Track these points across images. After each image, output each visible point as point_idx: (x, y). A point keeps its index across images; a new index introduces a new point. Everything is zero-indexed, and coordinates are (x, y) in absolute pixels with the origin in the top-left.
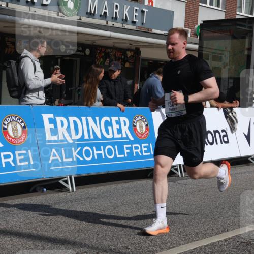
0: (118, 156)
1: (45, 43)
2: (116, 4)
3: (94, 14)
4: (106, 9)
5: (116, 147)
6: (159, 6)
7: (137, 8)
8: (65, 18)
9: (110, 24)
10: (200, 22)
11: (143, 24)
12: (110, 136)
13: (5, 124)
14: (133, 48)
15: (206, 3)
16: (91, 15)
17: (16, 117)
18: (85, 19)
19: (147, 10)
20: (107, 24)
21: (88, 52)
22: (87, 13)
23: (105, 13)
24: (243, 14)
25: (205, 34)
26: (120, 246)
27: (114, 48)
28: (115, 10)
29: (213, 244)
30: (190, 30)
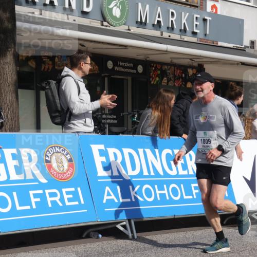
0: (185, 197)
1: (89, 59)
2: (171, 10)
3: (145, 23)
4: (159, 17)
5: (182, 185)
6: (224, 14)
7: (198, 16)
8: (111, 28)
9: (166, 35)
11: (206, 35)
12: (174, 173)
13: (48, 156)
14: (196, 64)
16: (142, 24)
17: (60, 148)
18: (135, 30)
19: (210, 19)
20: (162, 35)
21: (140, 69)
22: (137, 22)
23: (159, 22)
27: (171, 65)
28: (171, 19)
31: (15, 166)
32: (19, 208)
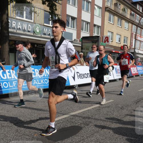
1: (30, 44)
4: (50, 32)
6: (68, 31)
8: (36, 35)
10: (81, 37)
15: (83, 31)
16: (45, 34)
18: (43, 36)
19: (64, 33)
20: (50, 37)
22: (43, 34)
24: (96, 34)
25: (83, 41)
26: (59, 111)
29: (88, 110)
30: (78, 40)
31: (9, 75)
32: (10, 86)
